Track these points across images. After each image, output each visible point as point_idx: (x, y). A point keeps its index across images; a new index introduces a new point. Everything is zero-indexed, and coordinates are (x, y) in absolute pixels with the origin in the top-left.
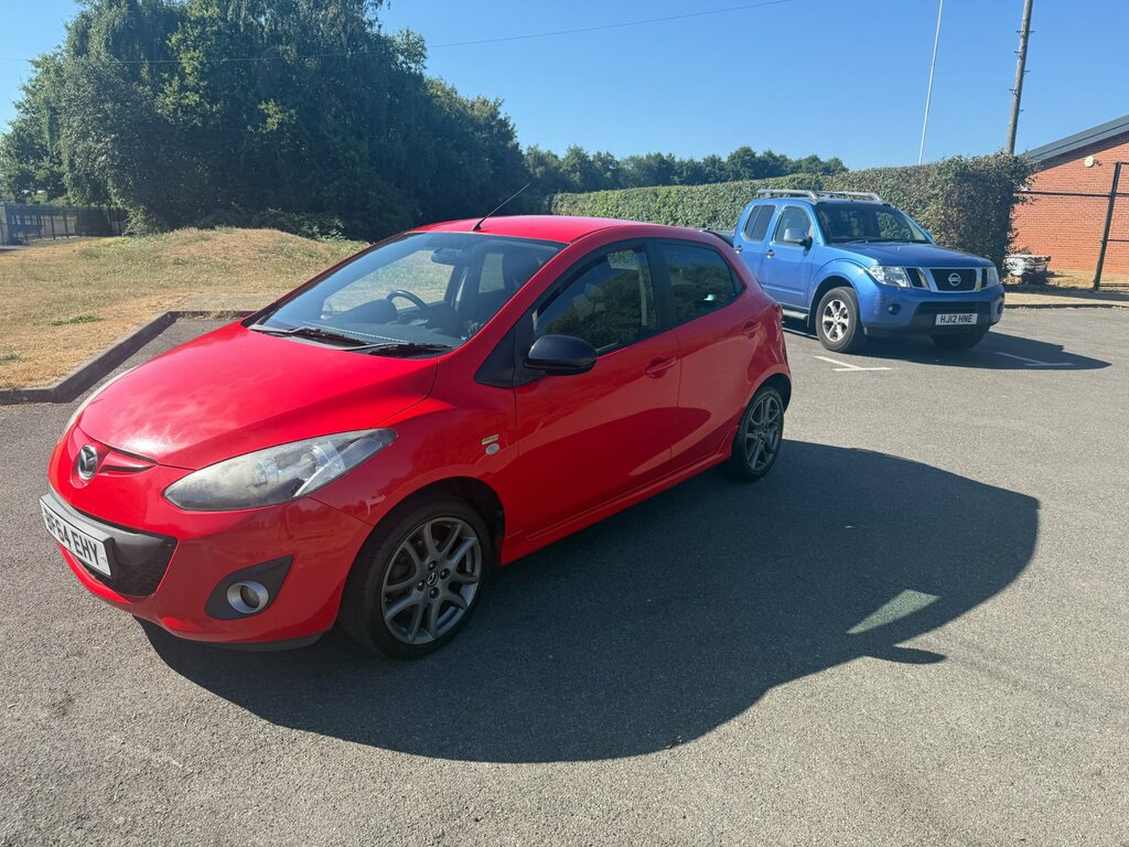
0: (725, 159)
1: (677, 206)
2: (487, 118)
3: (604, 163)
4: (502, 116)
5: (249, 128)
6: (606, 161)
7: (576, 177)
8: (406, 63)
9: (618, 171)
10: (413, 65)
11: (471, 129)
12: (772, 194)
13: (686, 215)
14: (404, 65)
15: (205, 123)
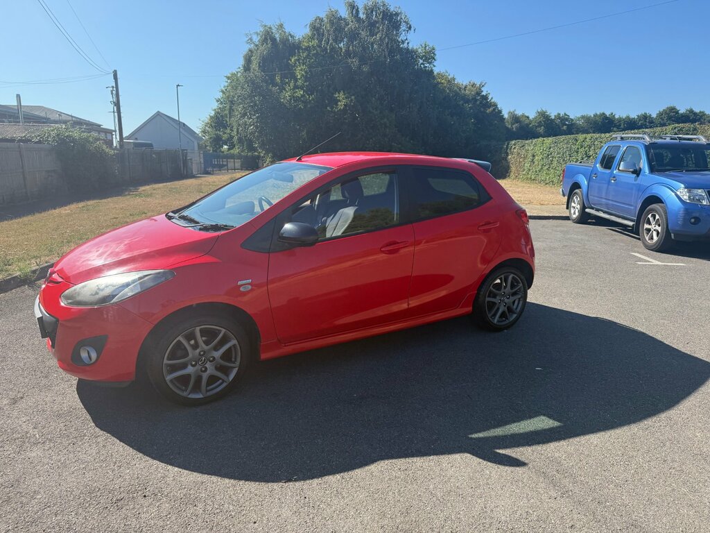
1: (590, 147)
2: (474, 95)
3: (561, 121)
4: (484, 93)
5: (328, 108)
6: (564, 119)
7: (541, 130)
8: (424, 64)
9: (572, 125)
10: (427, 65)
11: (461, 102)
12: (622, 138)
14: (422, 66)
15: (305, 107)
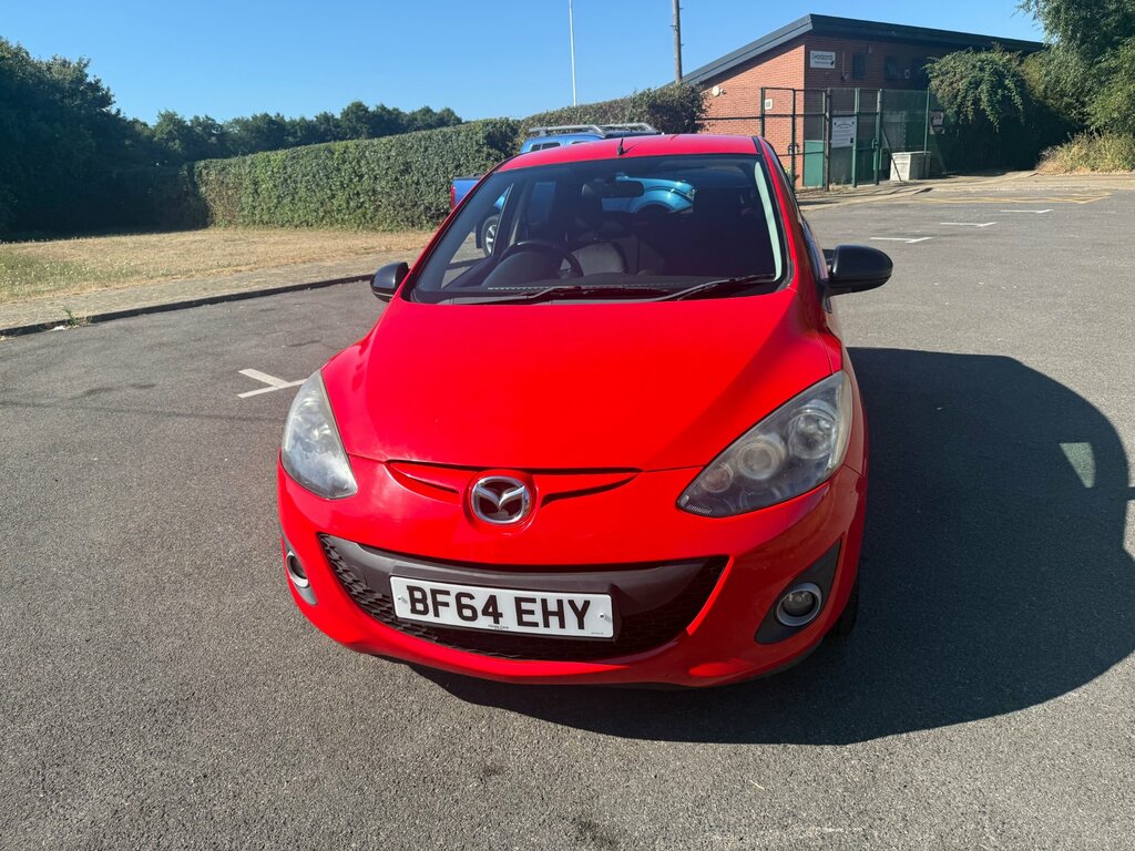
0: (338, 116)
1: (358, 162)
2: (72, 82)
3: (204, 129)
4: (90, 79)
6: (208, 125)
7: (176, 145)
9: (223, 135)
11: (58, 96)
12: (547, 132)
13: (373, 170)
